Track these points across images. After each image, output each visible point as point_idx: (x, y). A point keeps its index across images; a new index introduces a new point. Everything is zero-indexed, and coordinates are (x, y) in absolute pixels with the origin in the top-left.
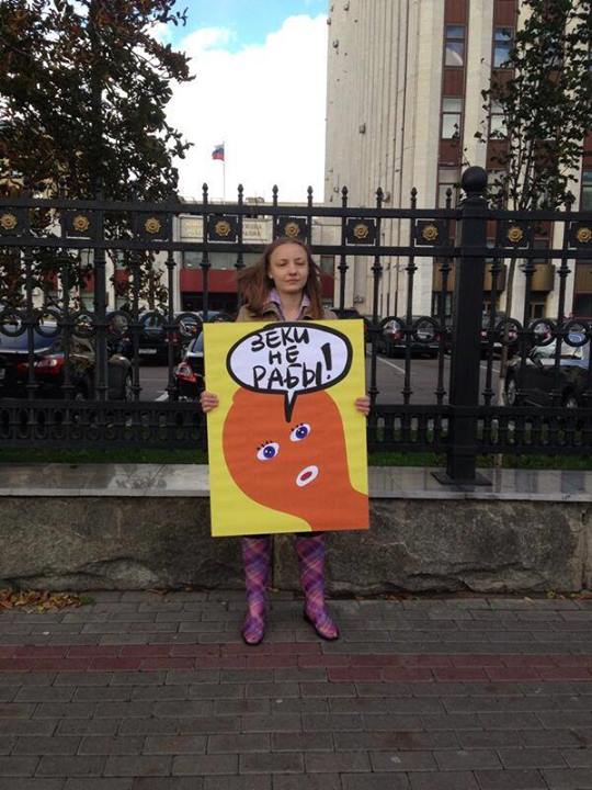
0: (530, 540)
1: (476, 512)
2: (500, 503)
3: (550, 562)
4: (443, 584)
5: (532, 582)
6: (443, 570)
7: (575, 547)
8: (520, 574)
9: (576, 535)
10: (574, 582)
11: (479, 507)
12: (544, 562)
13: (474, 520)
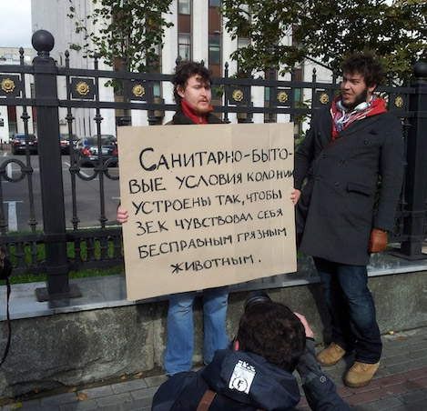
0: (110, 339)
1: (65, 323)
2: (85, 313)
3: (128, 352)
4: (40, 386)
5: (115, 370)
6: (37, 376)
7: (146, 337)
8: (104, 366)
9: (146, 328)
10: (148, 363)
11: (67, 319)
12: (122, 353)
13: (63, 330)
